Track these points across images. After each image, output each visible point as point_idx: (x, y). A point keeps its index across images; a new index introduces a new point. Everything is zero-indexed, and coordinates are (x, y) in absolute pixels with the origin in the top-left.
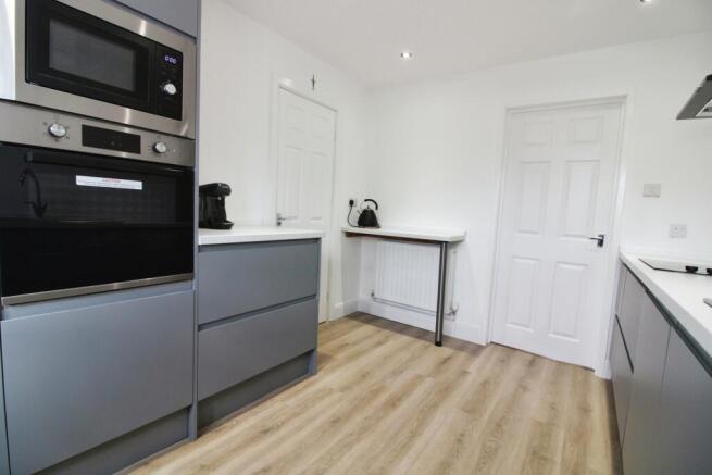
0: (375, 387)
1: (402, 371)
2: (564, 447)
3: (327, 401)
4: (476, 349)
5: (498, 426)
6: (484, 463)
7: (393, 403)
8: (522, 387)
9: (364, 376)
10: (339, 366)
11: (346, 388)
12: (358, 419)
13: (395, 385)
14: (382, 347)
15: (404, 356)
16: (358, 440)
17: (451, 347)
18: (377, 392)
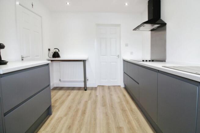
0: (75, 110)
1: (80, 102)
2: (127, 106)
3: (62, 122)
4: (95, 89)
5: (112, 107)
6: (115, 118)
7: (84, 113)
8: (111, 95)
9: (70, 108)
10: (59, 108)
11: (66, 115)
12: (76, 123)
13: (81, 107)
14: (70, 96)
15: (78, 97)
16: (81, 130)
17: (89, 90)
18: (77, 111)
